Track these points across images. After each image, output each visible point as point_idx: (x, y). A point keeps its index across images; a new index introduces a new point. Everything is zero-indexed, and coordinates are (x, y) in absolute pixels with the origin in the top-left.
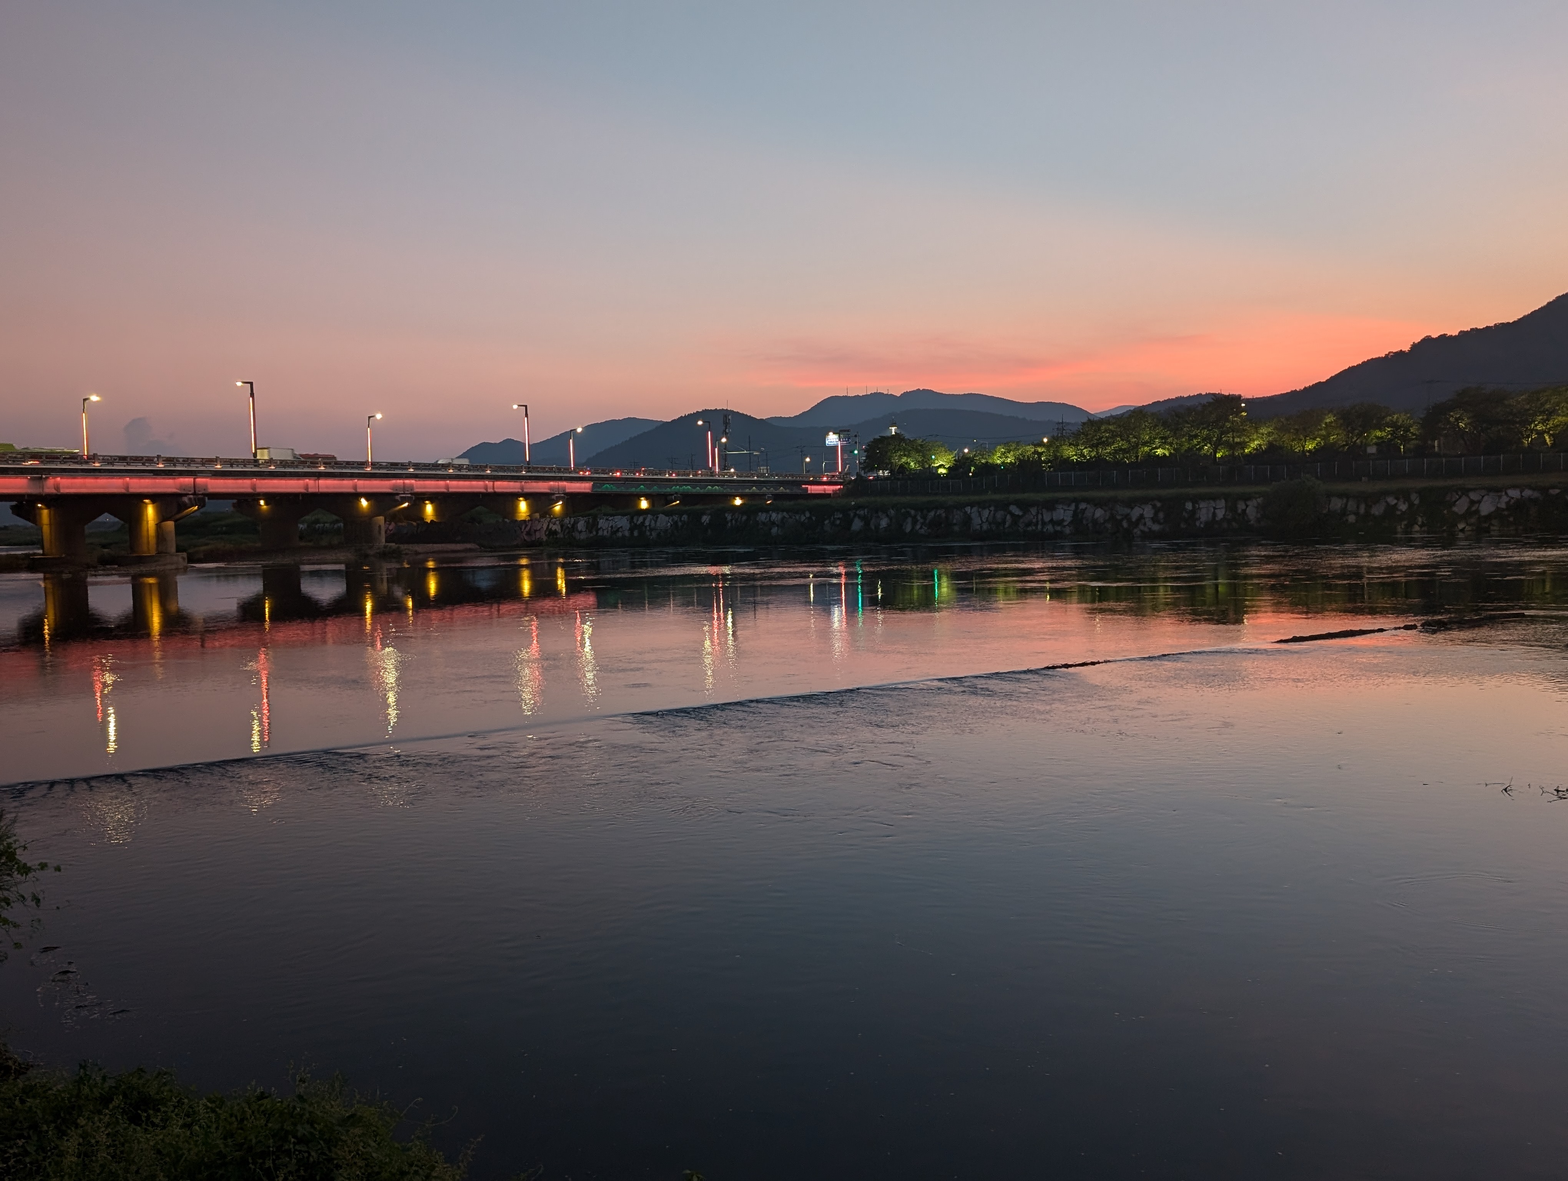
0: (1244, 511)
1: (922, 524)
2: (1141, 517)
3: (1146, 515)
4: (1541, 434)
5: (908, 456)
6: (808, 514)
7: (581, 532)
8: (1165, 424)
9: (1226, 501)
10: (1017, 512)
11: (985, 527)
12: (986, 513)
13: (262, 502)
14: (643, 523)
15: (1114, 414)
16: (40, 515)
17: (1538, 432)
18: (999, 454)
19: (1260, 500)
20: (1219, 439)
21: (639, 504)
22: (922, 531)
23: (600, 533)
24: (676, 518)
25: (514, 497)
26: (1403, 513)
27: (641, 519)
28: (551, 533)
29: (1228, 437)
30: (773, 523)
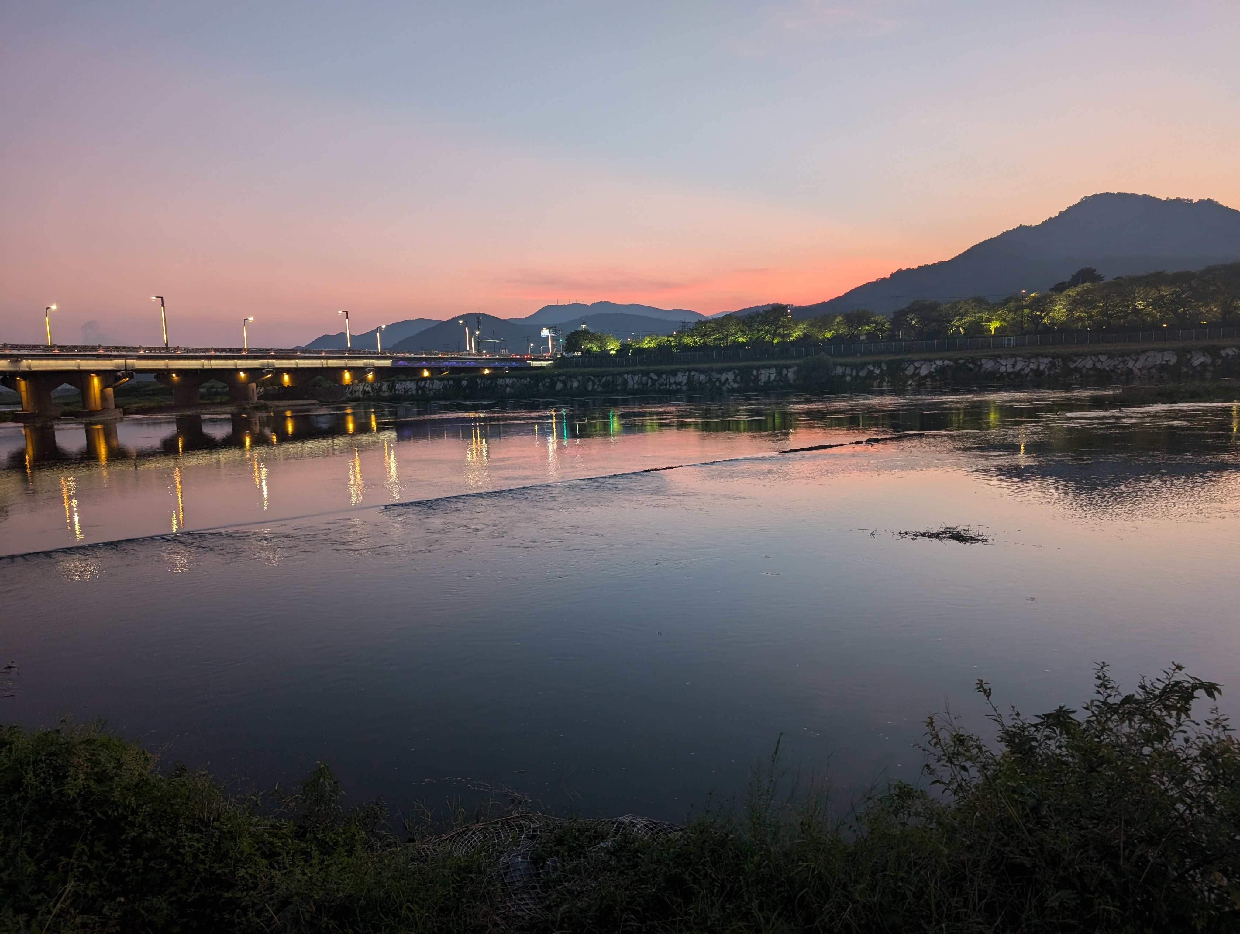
0: (786, 375)
1: (598, 385)
2: (727, 379)
3: (729, 379)
4: (958, 327)
5: (592, 343)
6: (528, 380)
7: (384, 392)
8: (744, 323)
9: (776, 370)
10: (655, 377)
11: (636, 386)
12: (636, 378)
13: (174, 375)
14: (424, 386)
15: (715, 317)
16: (19, 385)
17: (956, 326)
18: (646, 342)
19: (795, 368)
20: (775, 332)
21: (423, 374)
22: (599, 390)
23: (397, 392)
24: (445, 382)
25: (341, 369)
26: (878, 375)
27: (423, 383)
28: (365, 392)
29: (781, 331)
30: (507, 385)
